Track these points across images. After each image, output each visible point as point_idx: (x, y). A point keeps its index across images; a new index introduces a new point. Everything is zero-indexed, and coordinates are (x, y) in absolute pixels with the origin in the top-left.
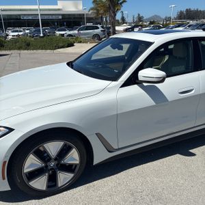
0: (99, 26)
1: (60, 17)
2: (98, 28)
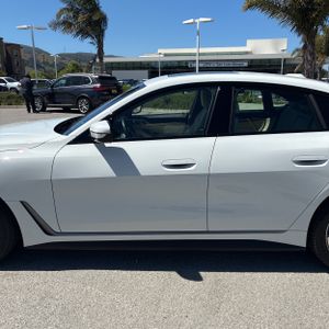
1: (246, 64)
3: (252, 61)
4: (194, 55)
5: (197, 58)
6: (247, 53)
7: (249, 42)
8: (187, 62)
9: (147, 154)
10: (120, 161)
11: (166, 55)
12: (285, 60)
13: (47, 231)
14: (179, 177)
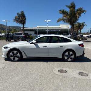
0: (69, 34)
1: (59, 31)
2: (68, 35)
3: (61, 30)
4: (46, 28)
5: (47, 29)
6: (60, 28)
7: (60, 25)
8: (44, 30)
9: (41, 45)
10: (37, 46)
11: (39, 28)
12: (69, 30)
13: (26, 56)
14: (45, 48)
